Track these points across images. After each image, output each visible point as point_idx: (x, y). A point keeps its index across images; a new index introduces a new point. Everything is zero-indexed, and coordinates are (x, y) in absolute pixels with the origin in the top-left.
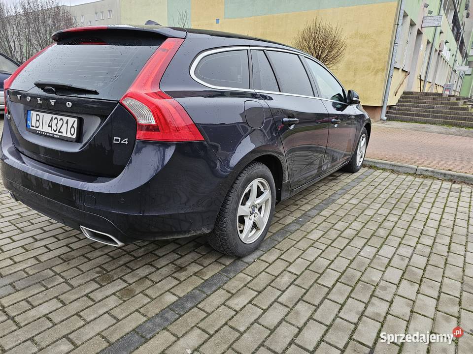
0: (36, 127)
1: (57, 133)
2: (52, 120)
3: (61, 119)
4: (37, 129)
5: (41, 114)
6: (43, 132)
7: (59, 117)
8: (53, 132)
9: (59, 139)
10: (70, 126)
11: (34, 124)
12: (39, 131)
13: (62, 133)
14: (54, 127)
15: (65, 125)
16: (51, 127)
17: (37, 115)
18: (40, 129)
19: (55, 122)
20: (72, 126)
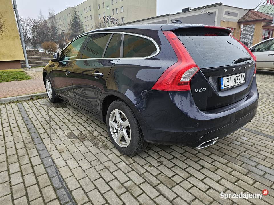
0: (228, 86)
1: (238, 83)
2: (235, 78)
3: (239, 76)
4: (228, 87)
5: (229, 77)
6: (232, 86)
7: (238, 75)
8: (237, 84)
9: (241, 85)
10: (243, 77)
11: (226, 85)
12: (230, 87)
13: (240, 82)
14: (237, 81)
15: (241, 78)
16: (235, 82)
17: (227, 78)
18: (230, 86)
19: (237, 78)
20: (244, 77)
